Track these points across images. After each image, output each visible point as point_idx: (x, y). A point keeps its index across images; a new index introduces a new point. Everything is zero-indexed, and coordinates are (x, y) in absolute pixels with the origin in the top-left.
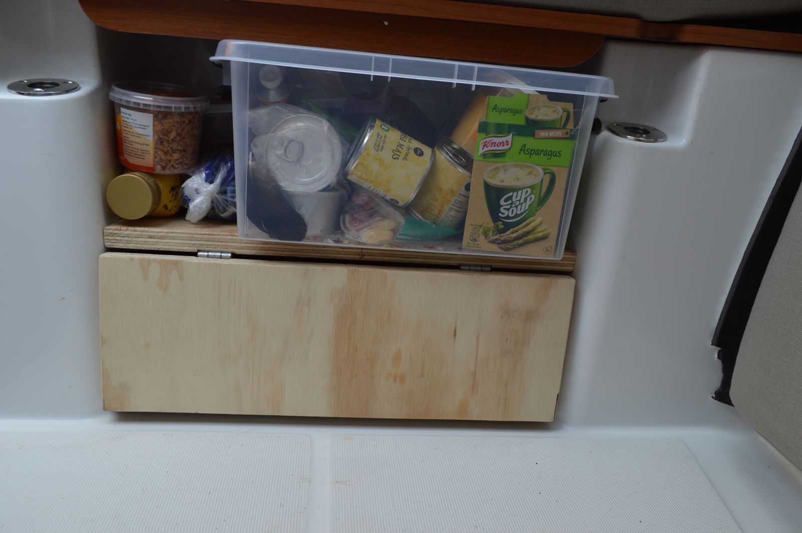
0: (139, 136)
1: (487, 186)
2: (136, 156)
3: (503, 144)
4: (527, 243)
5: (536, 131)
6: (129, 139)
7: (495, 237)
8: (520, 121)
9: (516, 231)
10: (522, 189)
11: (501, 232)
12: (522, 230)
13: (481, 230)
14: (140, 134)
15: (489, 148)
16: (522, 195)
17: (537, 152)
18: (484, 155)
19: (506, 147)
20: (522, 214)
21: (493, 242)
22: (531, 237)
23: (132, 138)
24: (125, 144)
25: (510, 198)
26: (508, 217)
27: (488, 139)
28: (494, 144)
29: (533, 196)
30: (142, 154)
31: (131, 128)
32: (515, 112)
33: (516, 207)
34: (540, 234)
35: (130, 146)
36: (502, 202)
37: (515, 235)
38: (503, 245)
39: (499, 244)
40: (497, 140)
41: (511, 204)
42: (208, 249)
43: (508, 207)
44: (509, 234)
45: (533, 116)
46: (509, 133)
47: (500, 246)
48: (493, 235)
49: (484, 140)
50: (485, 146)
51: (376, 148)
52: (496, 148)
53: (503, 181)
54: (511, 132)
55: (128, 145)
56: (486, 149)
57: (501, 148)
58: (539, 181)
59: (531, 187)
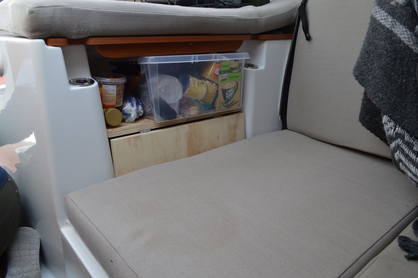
1: (223, 90)
2: (109, 102)
3: (225, 76)
4: (233, 104)
5: (233, 71)
6: (107, 96)
7: (225, 105)
8: (229, 69)
9: (230, 102)
10: (231, 89)
11: (227, 103)
12: (232, 101)
13: (221, 103)
14: (111, 94)
15: (222, 78)
16: (231, 90)
17: (233, 77)
18: (221, 80)
19: (226, 77)
20: (231, 96)
21: (225, 106)
22: (234, 103)
25: (228, 92)
26: (228, 98)
27: (222, 76)
28: (223, 77)
29: (233, 90)
30: (111, 101)
32: (228, 66)
33: (230, 94)
34: (236, 101)
35: (107, 98)
36: (226, 94)
37: (230, 103)
38: (227, 107)
39: (226, 107)
40: (224, 75)
41: (228, 94)
42: (143, 130)
43: (228, 95)
44: (229, 103)
45: (231, 67)
46: (227, 72)
48: (225, 104)
50: (221, 78)
52: (224, 78)
53: (226, 87)
55: (105, 98)
56: (222, 79)
57: (225, 78)
58: (234, 85)
59: (233, 88)
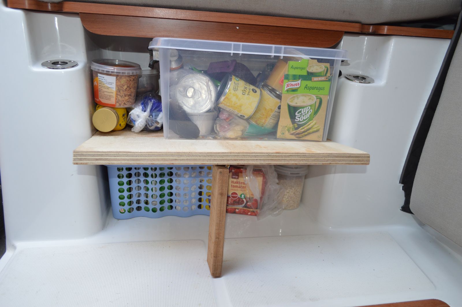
0: (108, 88)
1: (289, 106)
2: (106, 99)
3: (296, 85)
4: (309, 134)
5: (312, 78)
6: (102, 90)
7: (293, 132)
8: (305, 73)
9: (304, 128)
10: (306, 107)
11: (296, 129)
12: (306, 127)
13: (286, 128)
14: (109, 87)
15: (290, 87)
16: (306, 110)
17: (313, 88)
18: (287, 91)
19: (298, 86)
21: (292, 134)
22: (311, 131)
23: (104, 90)
24: (100, 93)
25: (301, 112)
26: (299, 121)
27: (289, 83)
28: (292, 85)
30: (109, 98)
31: (104, 84)
32: (302, 69)
34: (315, 129)
35: (103, 93)
36: (296, 114)
37: (303, 130)
40: (293, 83)
41: (301, 115)
43: (300, 116)
44: (300, 130)
45: (310, 71)
47: (296, 136)
49: (287, 83)
50: (288, 86)
51: (234, 90)
52: (293, 87)
53: (297, 103)
54: (300, 79)
55: (101, 93)
56: (288, 88)
57: (295, 87)
58: (314, 102)
59: (310, 106)
